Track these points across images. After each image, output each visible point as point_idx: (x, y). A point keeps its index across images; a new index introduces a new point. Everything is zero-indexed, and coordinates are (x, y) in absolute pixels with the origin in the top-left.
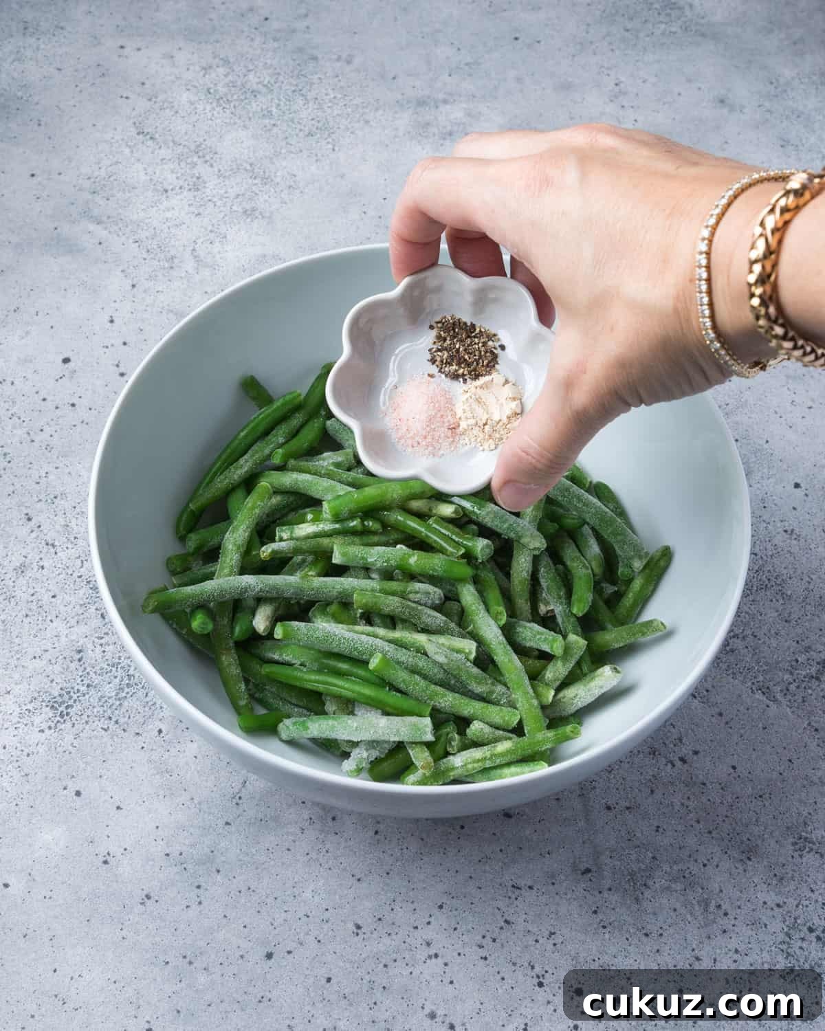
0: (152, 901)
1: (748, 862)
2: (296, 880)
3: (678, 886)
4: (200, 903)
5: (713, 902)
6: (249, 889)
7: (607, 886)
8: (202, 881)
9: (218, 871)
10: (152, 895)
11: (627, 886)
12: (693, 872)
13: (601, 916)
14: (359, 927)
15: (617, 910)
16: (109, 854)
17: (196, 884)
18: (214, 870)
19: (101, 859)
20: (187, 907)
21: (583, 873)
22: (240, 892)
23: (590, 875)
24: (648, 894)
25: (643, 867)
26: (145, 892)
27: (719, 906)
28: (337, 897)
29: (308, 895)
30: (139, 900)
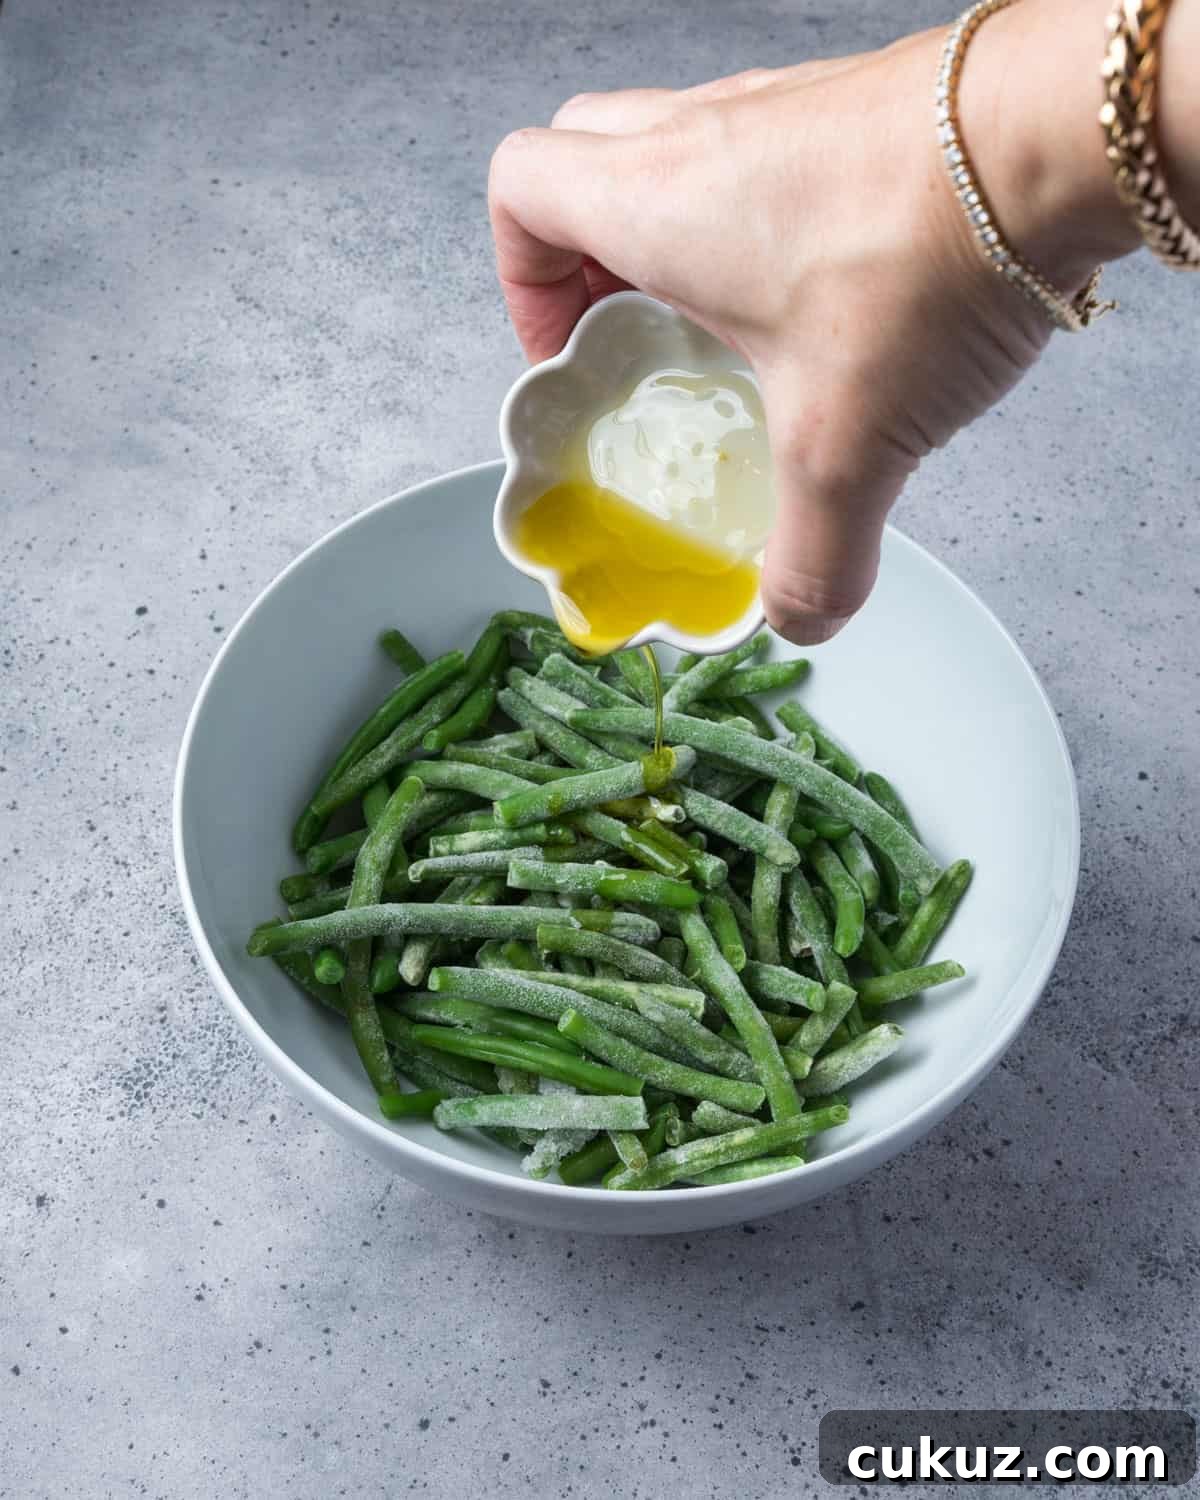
0: (264, 1350)
1: (1079, 1292)
2: (460, 1320)
3: (985, 1326)
4: (329, 1353)
5: (1032, 1347)
6: (396, 1333)
7: (887, 1325)
8: (331, 1322)
9: (354, 1309)
10: (264, 1341)
11: (913, 1327)
12: (1004, 1307)
13: (877, 1367)
14: (546, 1385)
15: (900, 1359)
16: (203, 1286)
17: (324, 1327)
18: (348, 1307)
19: (194, 1293)
20: (312, 1358)
21: (853, 1309)
22: (383, 1337)
23: (862, 1311)
24: (942, 1337)
25: (935, 1300)
26: (253, 1339)
27: (1039, 1353)
28: (517, 1344)
29: (477, 1341)
30: (244, 1349)
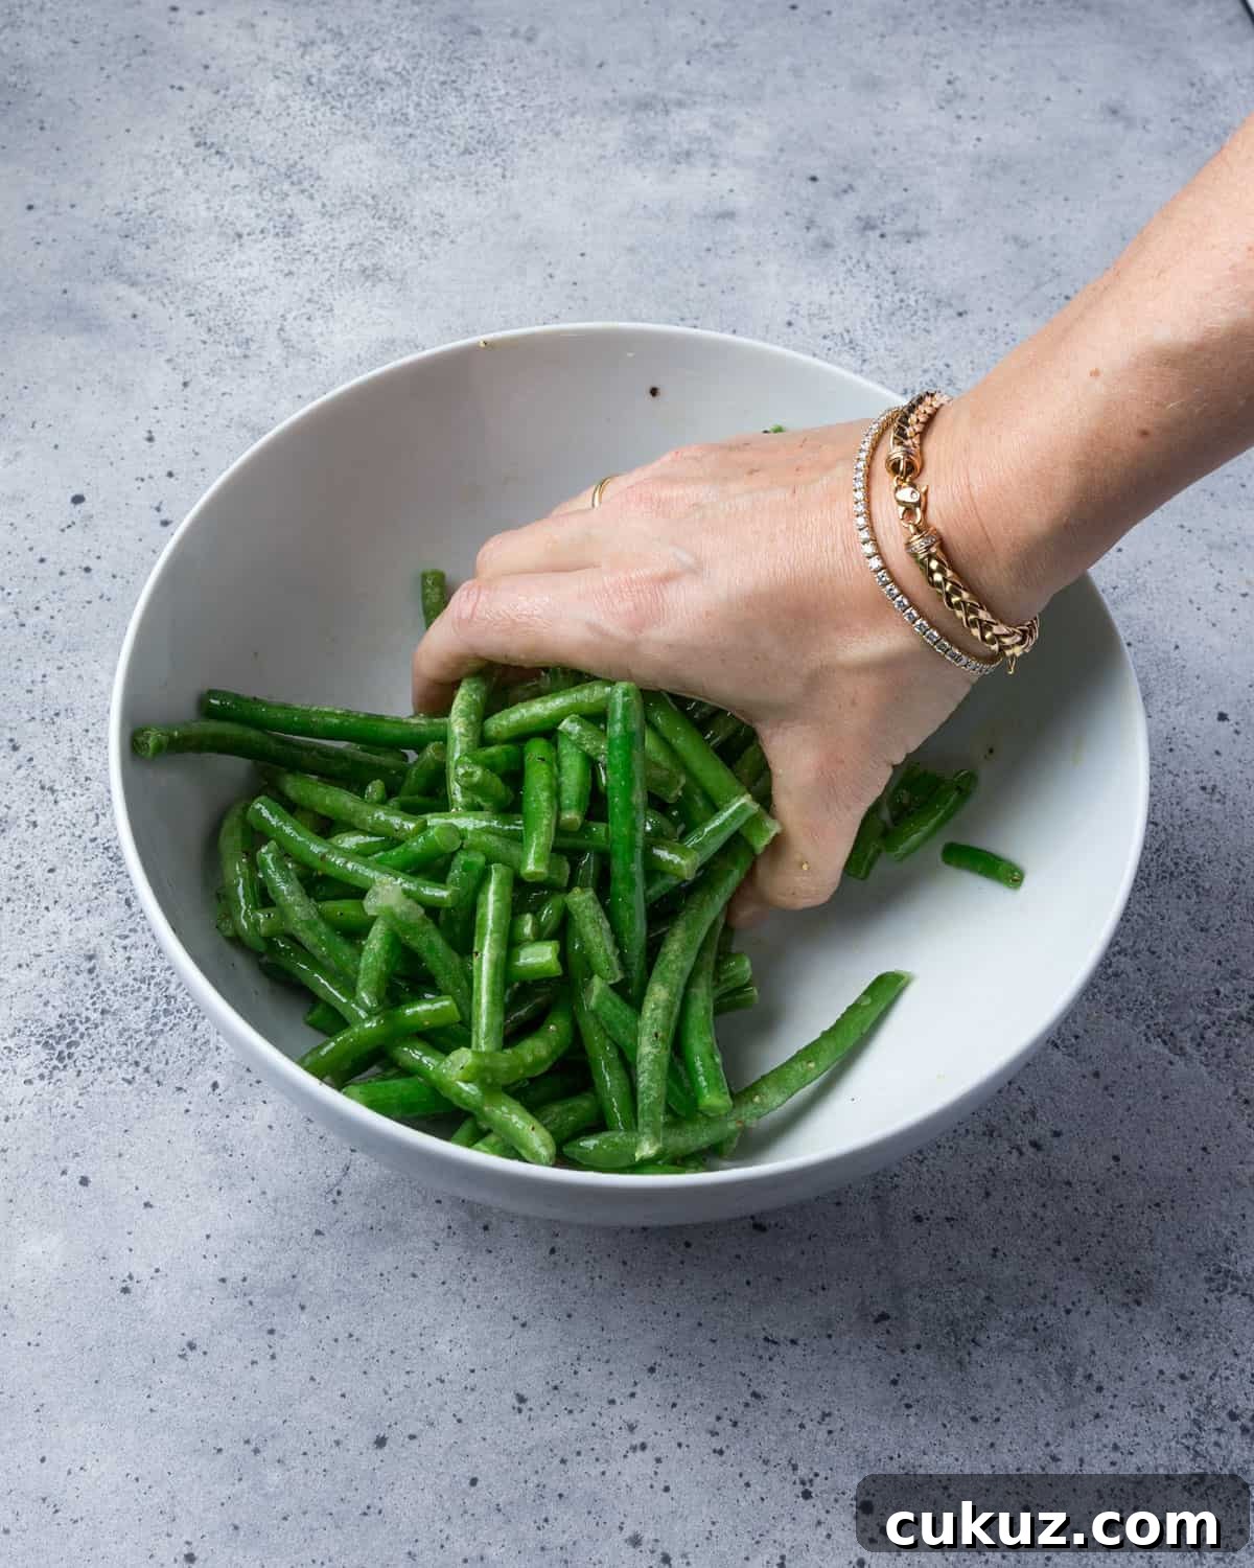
0: (199, 1352)
1: (1136, 1307)
2: (424, 1323)
3: (1026, 1344)
4: (273, 1357)
5: (1080, 1369)
6: (351, 1336)
7: (914, 1342)
8: (275, 1322)
9: (303, 1308)
10: (198, 1343)
11: (945, 1343)
12: (1049, 1323)
13: (902, 1388)
14: (522, 1399)
15: (930, 1379)
16: (131, 1277)
17: (268, 1327)
18: (296, 1305)
19: (120, 1285)
20: (253, 1363)
21: (876, 1321)
22: (336, 1340)
23: (887, 1323)
24: (978, 1355)
25: (971, 1312)
26: (187, 1339)
27: (1089, 1377)
28: (489, 1352)
29: (443, 1347)
30: (177, 1351)
